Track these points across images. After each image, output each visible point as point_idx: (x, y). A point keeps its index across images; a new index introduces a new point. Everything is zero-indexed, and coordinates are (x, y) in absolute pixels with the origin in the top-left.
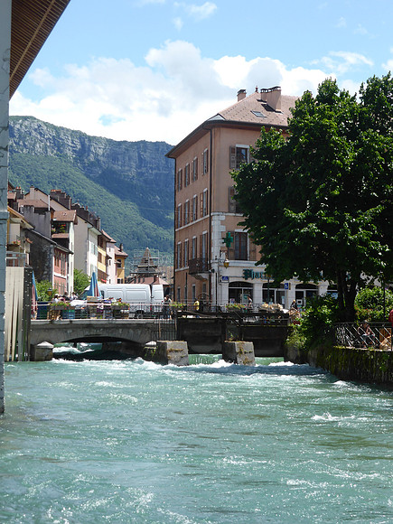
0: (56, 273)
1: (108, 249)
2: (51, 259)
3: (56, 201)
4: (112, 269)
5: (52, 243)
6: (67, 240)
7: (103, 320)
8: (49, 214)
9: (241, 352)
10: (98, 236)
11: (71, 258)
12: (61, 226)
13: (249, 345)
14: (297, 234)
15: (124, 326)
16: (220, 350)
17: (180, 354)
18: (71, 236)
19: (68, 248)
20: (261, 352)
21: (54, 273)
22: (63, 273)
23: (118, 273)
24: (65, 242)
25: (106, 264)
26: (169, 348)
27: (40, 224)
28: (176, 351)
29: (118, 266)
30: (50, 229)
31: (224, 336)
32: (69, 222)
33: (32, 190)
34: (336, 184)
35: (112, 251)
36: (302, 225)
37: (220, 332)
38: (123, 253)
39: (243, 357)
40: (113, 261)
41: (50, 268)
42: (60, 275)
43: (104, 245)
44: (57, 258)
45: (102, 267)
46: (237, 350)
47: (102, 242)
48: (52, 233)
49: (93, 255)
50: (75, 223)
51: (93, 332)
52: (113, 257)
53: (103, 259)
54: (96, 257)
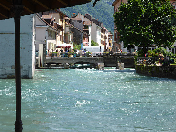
0: (84, 42)
1: (105, 33)
2: (82, 37)
3: (86, 18)
4: (107, 40)
5: (82, 32)
6: (88, 31)
7: (84, 57)
8: (82, 22)
9: (120, 66)
10: (101, 29)
11: (90, 37)
12: (86, 26)
13: (123, 64)
14: (128, 33)
15: (90, 59)
16: (115, 66)
17: (102, 67)
18: (90, 30)
19: (88, 33)
20: (126, 66)
21: (83, 42)
22: (86, 42)
23: (109, 41)
24: (88, 32)
25: (105, 38)
26: (99, 65)
27: (79, 26)
28: (101, 66)
29: (109, 39)
30: (83, 27)
31: (116, 62)
32: (89, 25)
33: (79, 14)
34: (139, 18)
35: (107, 34)
36: (130, 30)
37: (115, 61)
38: (111, 35)
39: (120, 67)
40: (107, 37)
41: (81, 40)
42: (85, 43)
43: (104, 32)
44: (84, 37)
45: (103, 40)
46: (119, 66)
47: (103, 31)
48: (83, 29)
49: (99, 35)
50: (91, 25)
51: (81, 61)
52: (107, 36)
53: (103, 37)
54: (100, 36)
